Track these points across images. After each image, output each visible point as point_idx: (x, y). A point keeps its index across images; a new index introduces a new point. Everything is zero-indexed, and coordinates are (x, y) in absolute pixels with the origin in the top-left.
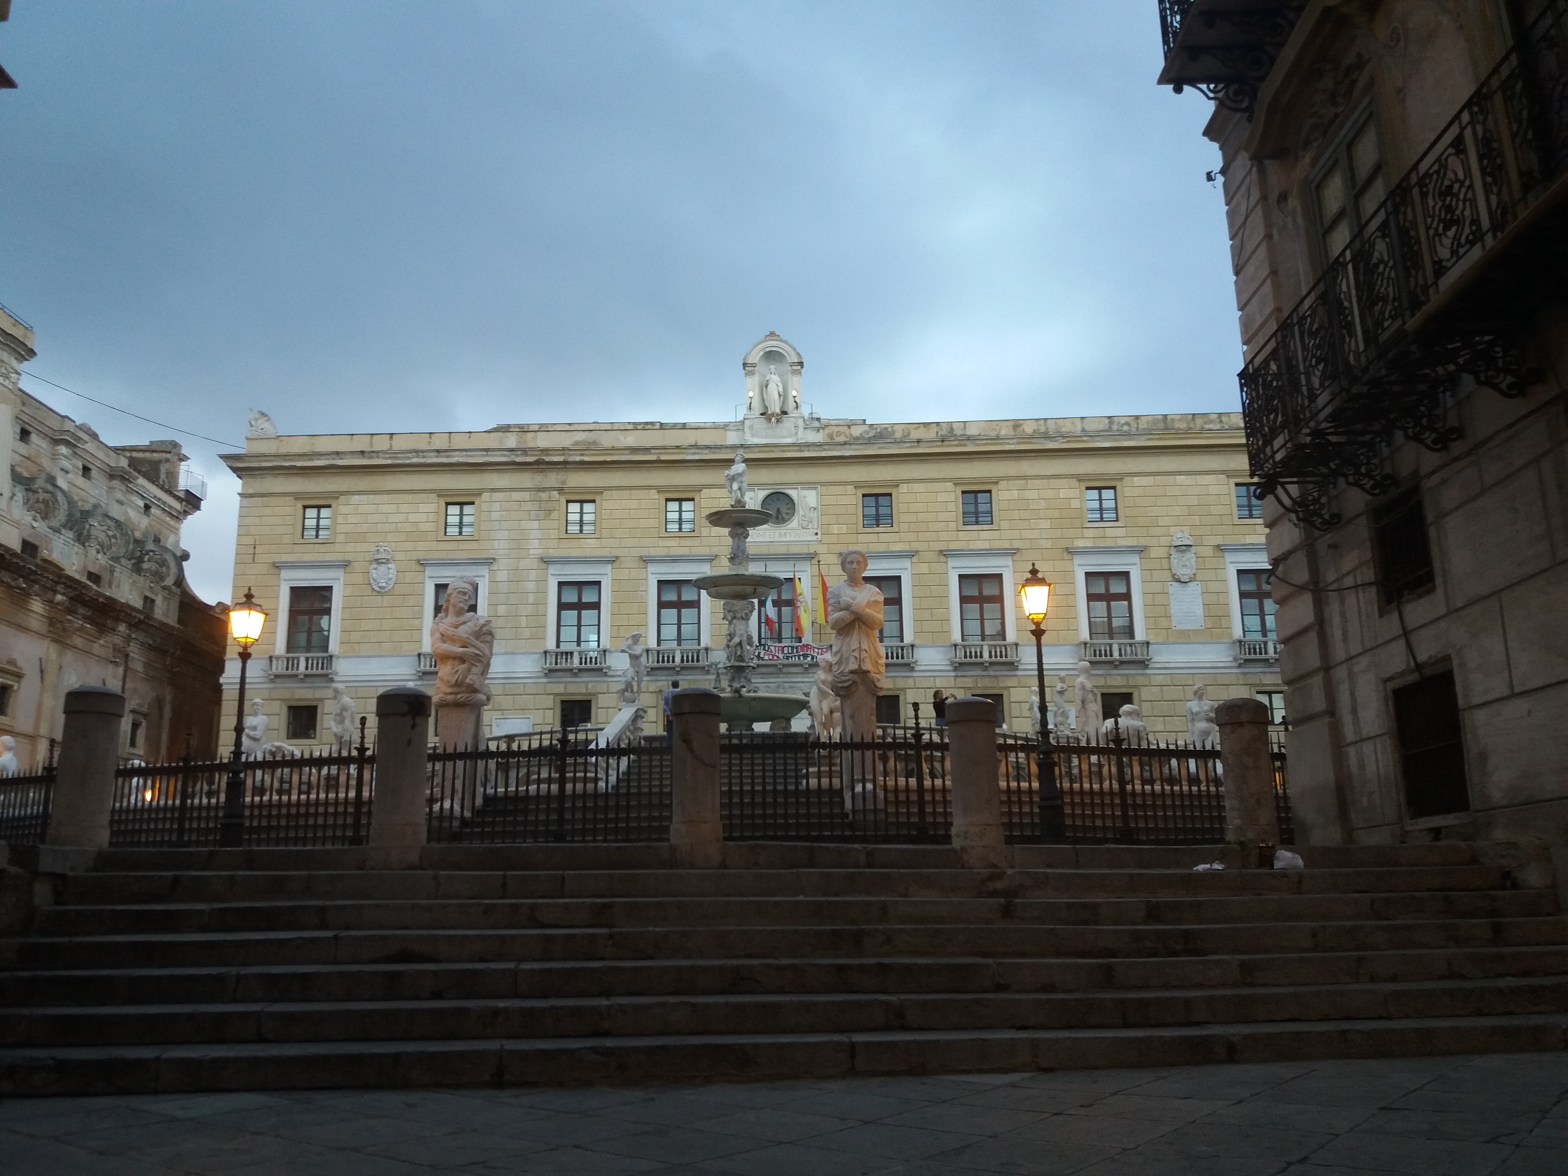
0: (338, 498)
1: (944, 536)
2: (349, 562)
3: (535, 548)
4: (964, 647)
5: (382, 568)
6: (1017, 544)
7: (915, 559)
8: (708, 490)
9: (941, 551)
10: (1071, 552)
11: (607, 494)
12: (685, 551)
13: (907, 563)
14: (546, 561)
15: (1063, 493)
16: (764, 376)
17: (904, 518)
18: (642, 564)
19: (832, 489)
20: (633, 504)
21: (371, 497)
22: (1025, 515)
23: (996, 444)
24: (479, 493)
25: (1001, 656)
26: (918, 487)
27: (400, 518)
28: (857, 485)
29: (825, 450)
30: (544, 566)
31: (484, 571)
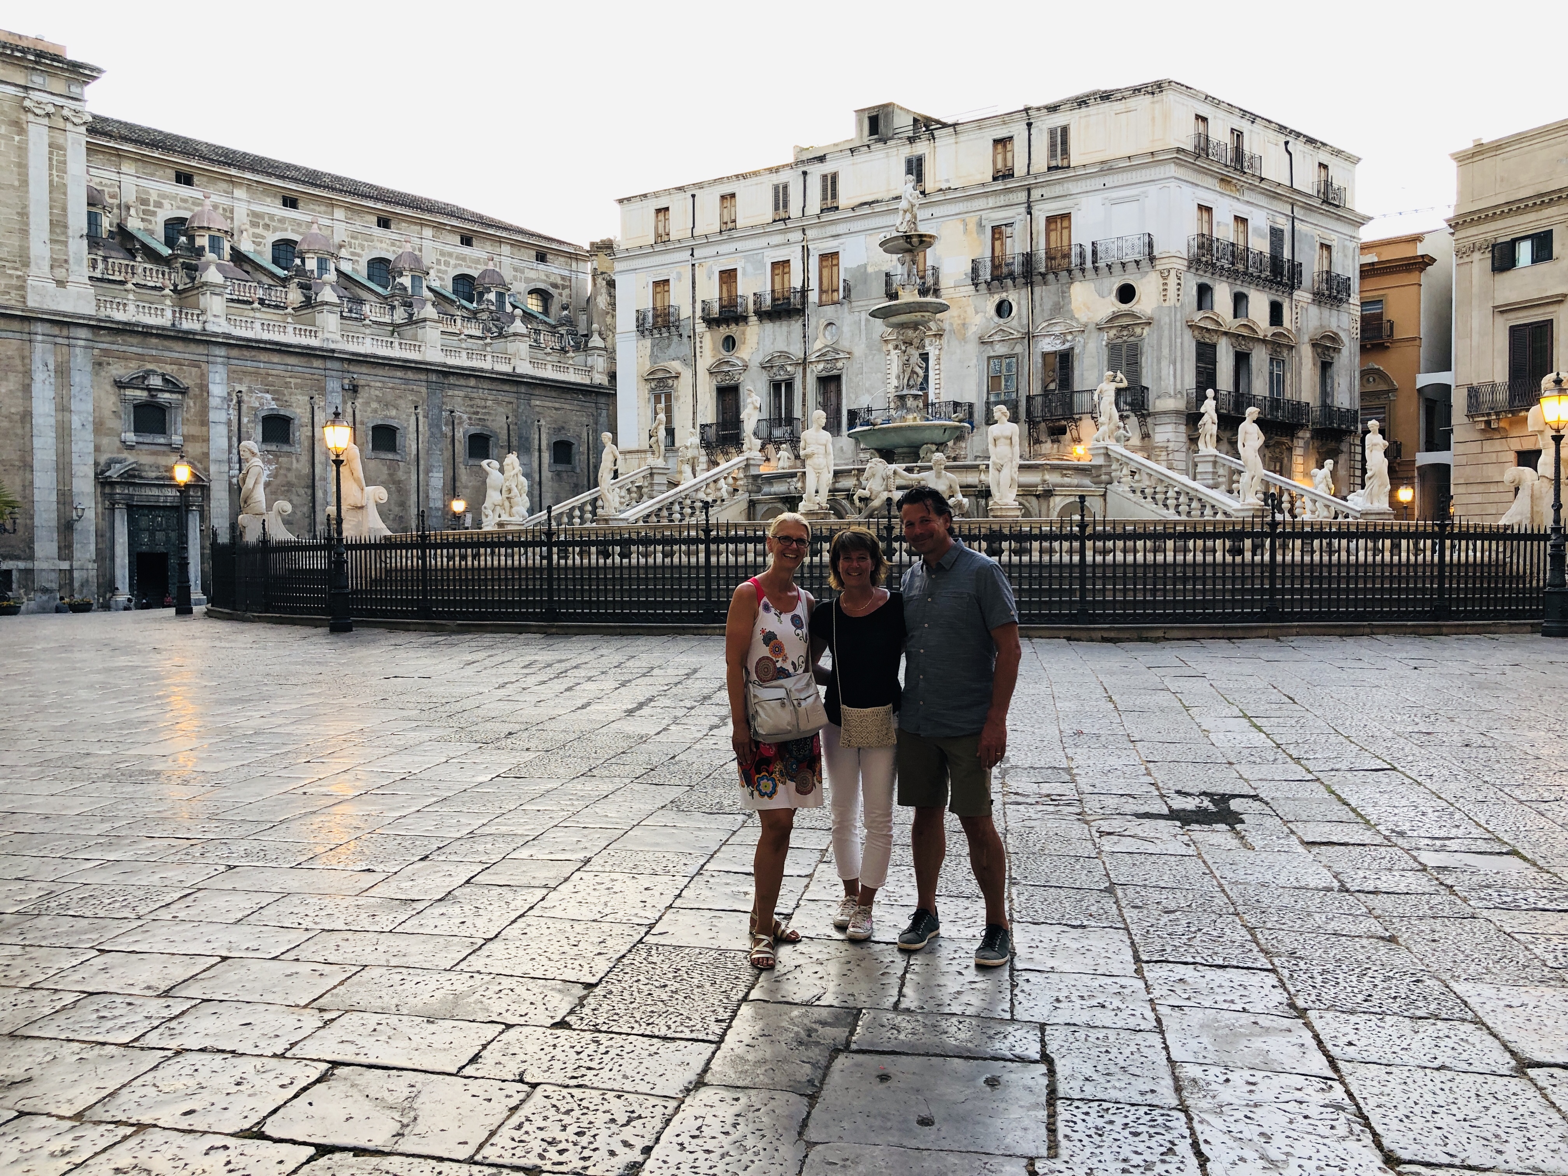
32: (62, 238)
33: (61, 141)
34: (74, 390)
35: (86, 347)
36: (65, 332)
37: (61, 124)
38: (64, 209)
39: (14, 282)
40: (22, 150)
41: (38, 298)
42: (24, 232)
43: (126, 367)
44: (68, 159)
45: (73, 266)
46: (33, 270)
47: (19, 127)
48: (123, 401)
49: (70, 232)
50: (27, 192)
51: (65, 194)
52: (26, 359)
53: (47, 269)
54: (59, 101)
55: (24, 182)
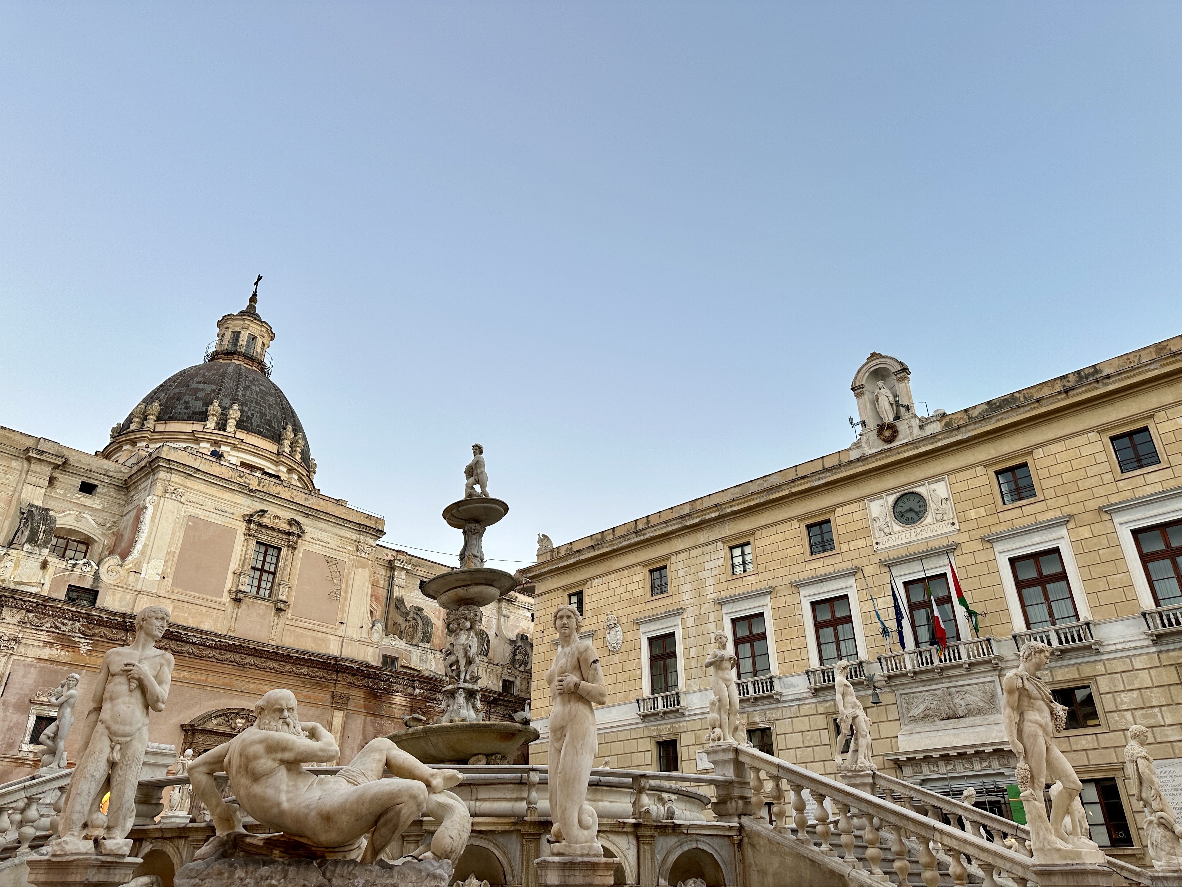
0: (586, 584)
1: (1101, 491)
2: (595, 631)
3: (711, 594)
4: (1160, 614)
5: (613, 632)
8: (841, 509)
9: (1100, 509)
11: (758, 534)
12: (830, 569)
13: (1062, 531)
14: (721, 603)
16: (873, 393)
17: (1046, 484)
18: (795, 590)
19: (961, 476)
20: (780, 537)
21: (604, 578)
23: (1134, 376)
24: (668, 557)
26: (1054, 448)
27: (622, 590)
28: (987, 465)
29: (940, 440)
30: (719, 607)
31: (678, 620)
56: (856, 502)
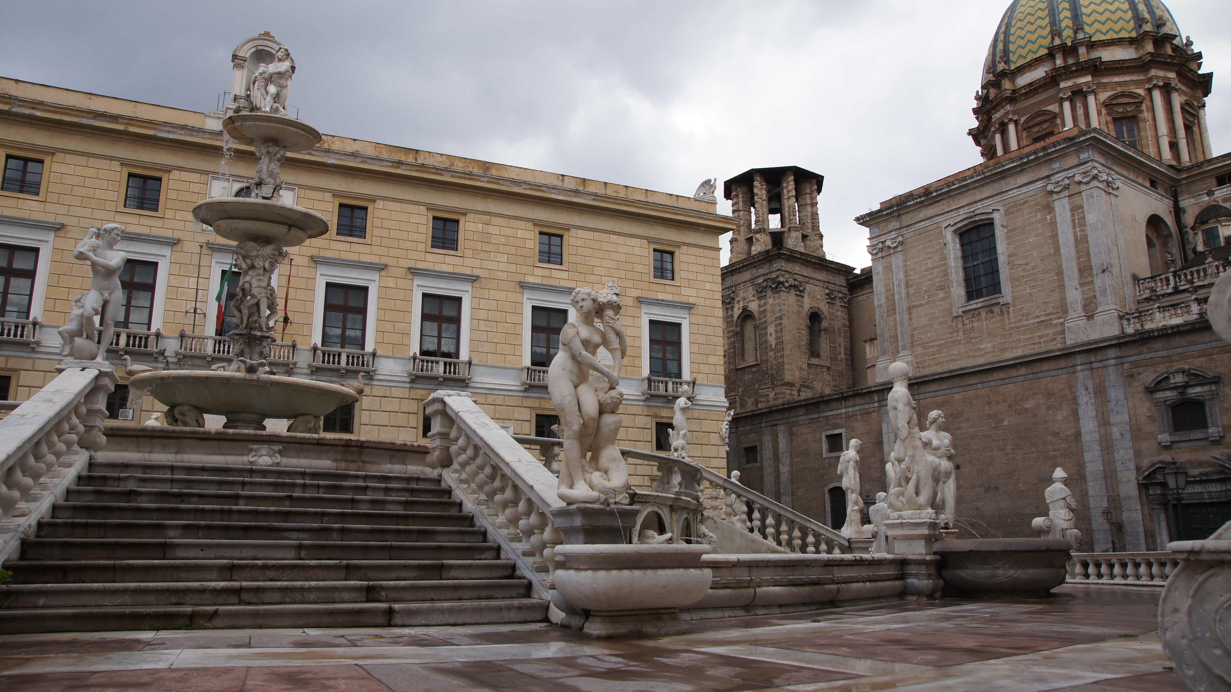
1: (413, 255)
4: (423, 361)
6: (476, 272)
7: (384, 273)
8: (178, 172)
9: (409, 269)
10: (524, 286)
12: (145, 231)
13: (375, 276)
15: (520, 233)
17: (376, 232)
19: (310, 194)
20: (92, 172)
22: (485, 247)
23: (469, 179)
25: (455, 373)
26: (391, 205)
28: (336, 194)
32: (1090, 279)
33: (1079, 202)
34: (1112, 405)
35: (1116, 365)
36: (1099, 357)
37: (1074, 189)
38: (1088, 255)
39: (1059, 329)
40: (1053, 224)
41: (1073, 336)
42: (1062, 287)
43: (1155, 372)
44: (1086, 213)
45: (1100, 299)
46: (1072, 314)
47: (1049, 208)
48: (1156, 404)
49: (1095, 273)
50: (1060, 254)
51: (1087, 242)
52: (1071, 388)
53: (1080, 309)
54: (1070, 173)
55: (1057, 249)
56: (199, 173)
